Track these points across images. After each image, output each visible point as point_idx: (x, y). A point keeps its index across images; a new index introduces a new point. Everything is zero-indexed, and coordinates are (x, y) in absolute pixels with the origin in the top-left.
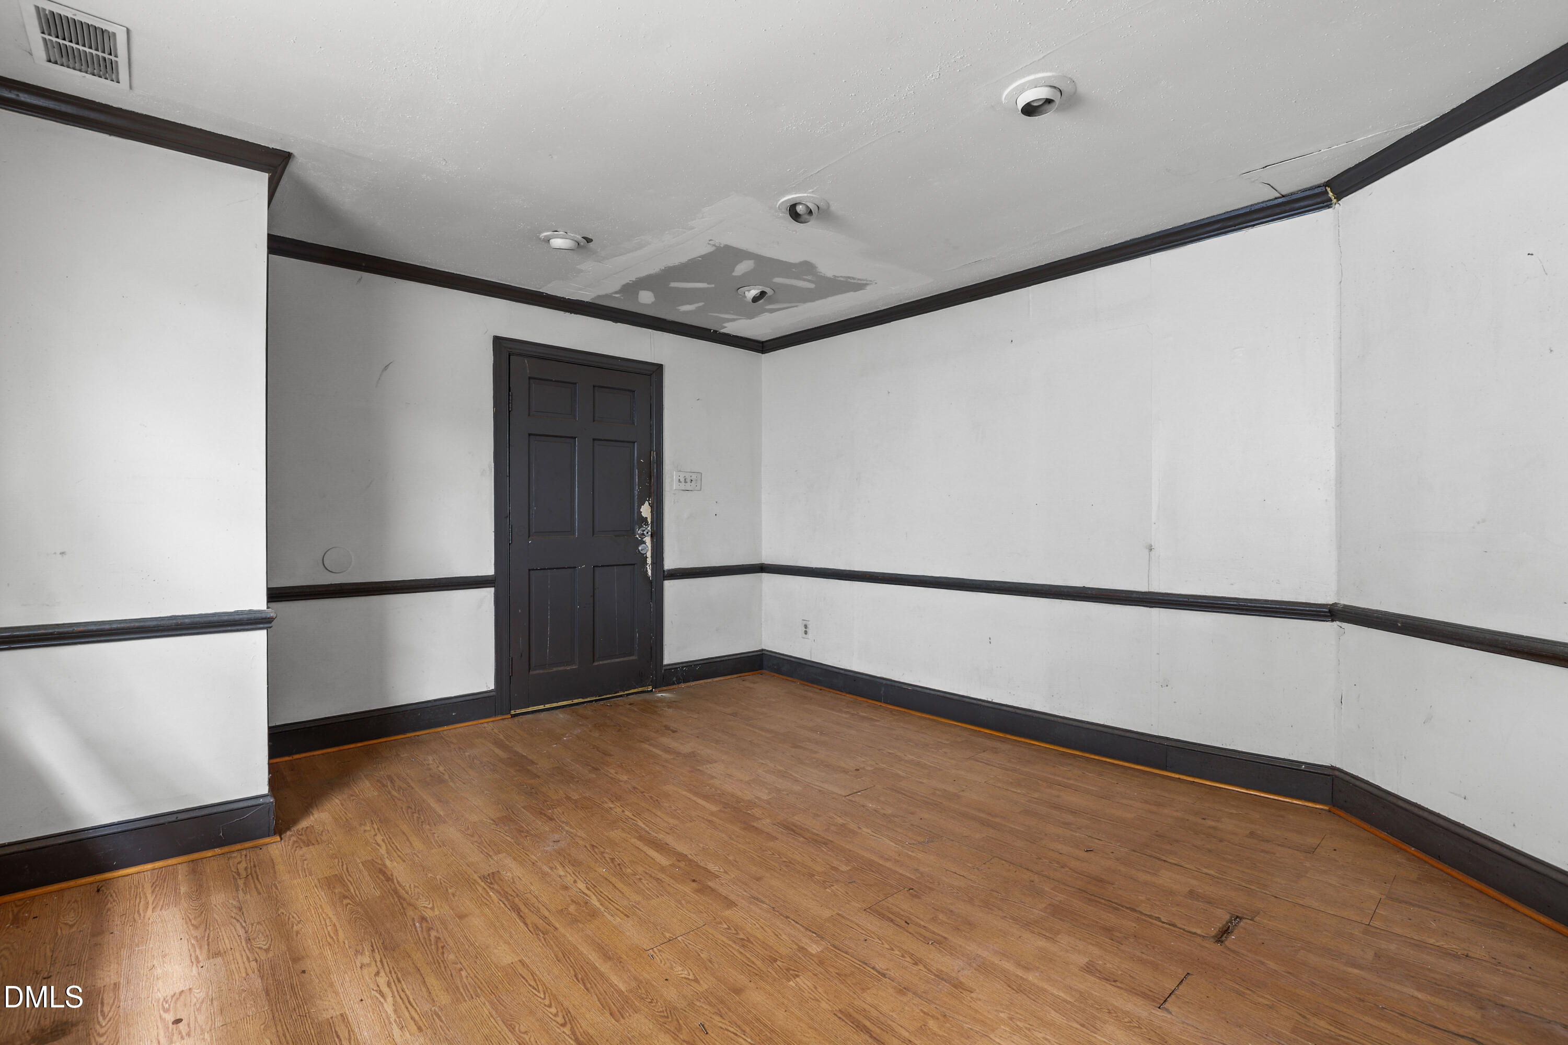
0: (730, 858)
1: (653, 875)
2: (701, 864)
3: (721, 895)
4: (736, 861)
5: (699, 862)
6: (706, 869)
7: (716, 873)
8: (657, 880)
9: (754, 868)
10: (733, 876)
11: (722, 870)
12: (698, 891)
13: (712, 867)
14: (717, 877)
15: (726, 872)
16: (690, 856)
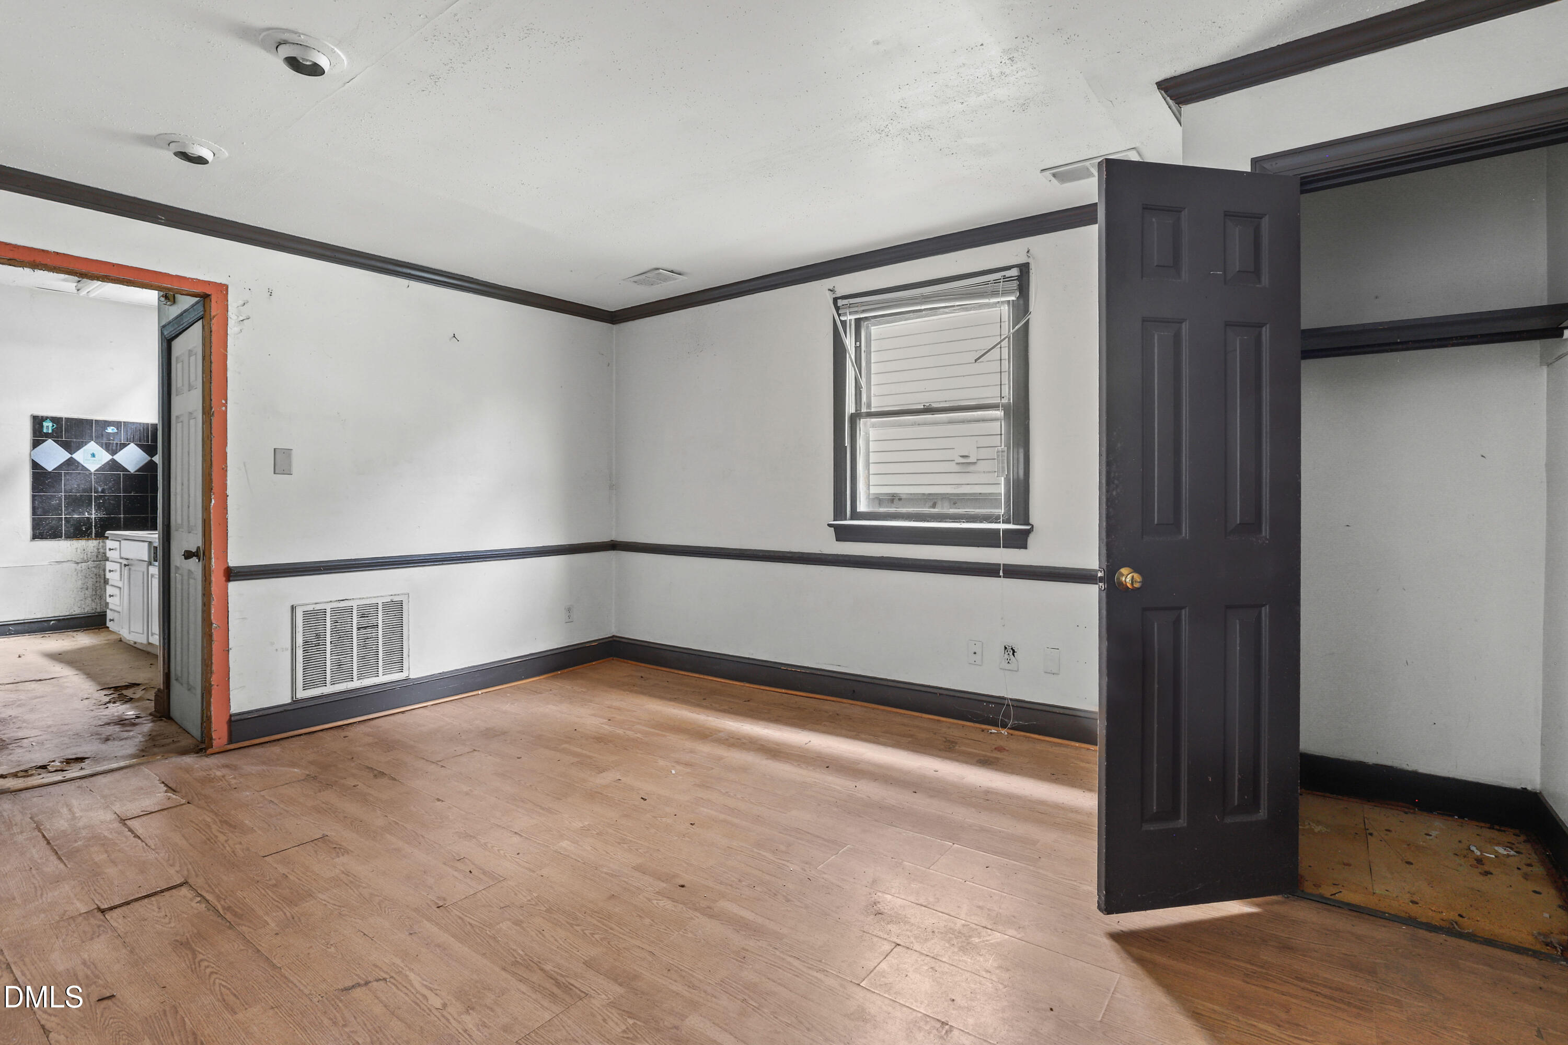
0: (649, 920)
1: (730, 888)
2: (681, 906)
3: (650, 875)
4: (640, 917)
5: (684, 909)
6: (674, 900)
7: (660, 898)
8: (721, 883)
9: (617, 910)
10: (640, 897)
11: (655, 902)
12: (675, 876)
13: (668, 905)
14: (658, 893)
15: (649, 900)
16: (698, 915)
